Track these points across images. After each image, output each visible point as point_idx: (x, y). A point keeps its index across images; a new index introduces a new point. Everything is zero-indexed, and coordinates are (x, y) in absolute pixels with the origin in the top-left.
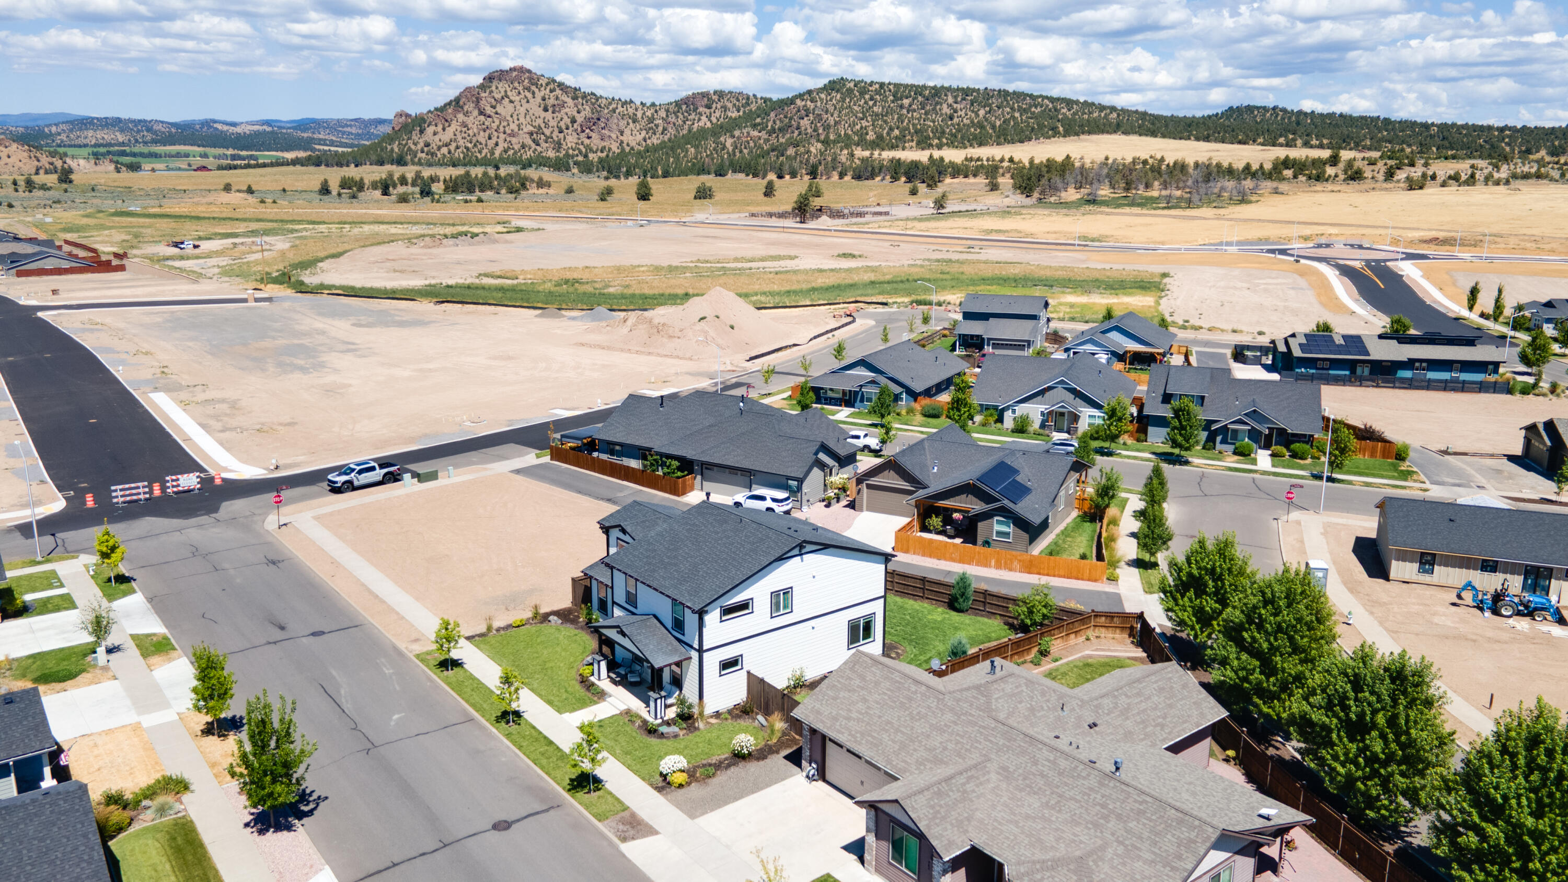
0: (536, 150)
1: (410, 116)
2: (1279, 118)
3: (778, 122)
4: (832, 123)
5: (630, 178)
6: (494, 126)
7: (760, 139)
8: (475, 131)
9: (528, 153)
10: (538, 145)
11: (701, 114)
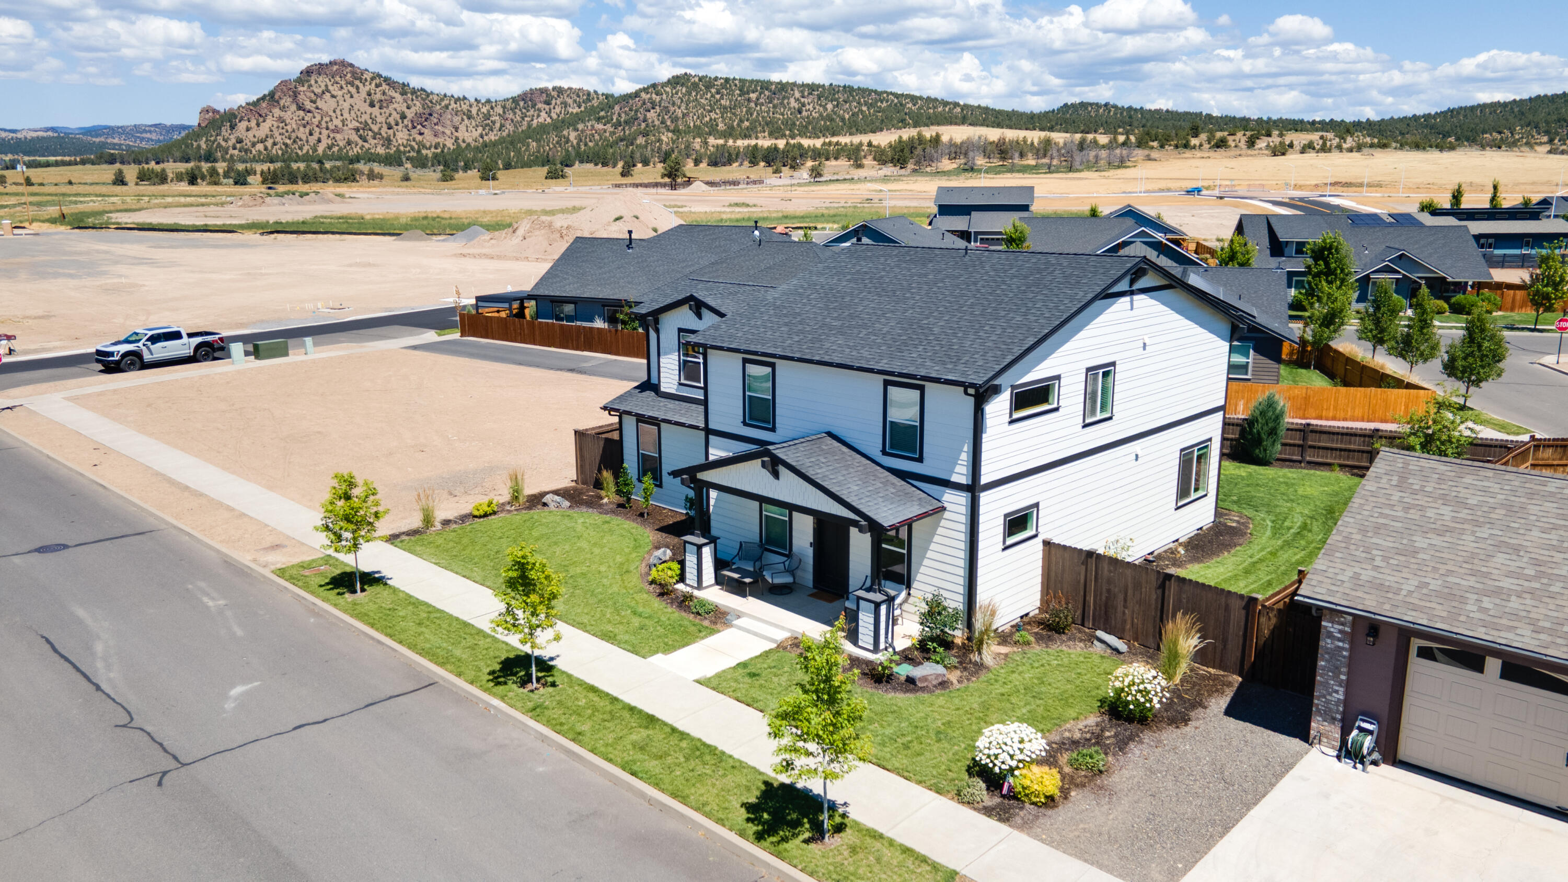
0: (363, 146)
1: (218, 112)
2: (1112, 113)
3: (623, 115)
4: (680, 115)
5: (469, 172)
6: (316, 121)
7: (605, 131)
8: (294, 126)
9: (355, 150)
10: (365, 141)
11: (540, 110)
